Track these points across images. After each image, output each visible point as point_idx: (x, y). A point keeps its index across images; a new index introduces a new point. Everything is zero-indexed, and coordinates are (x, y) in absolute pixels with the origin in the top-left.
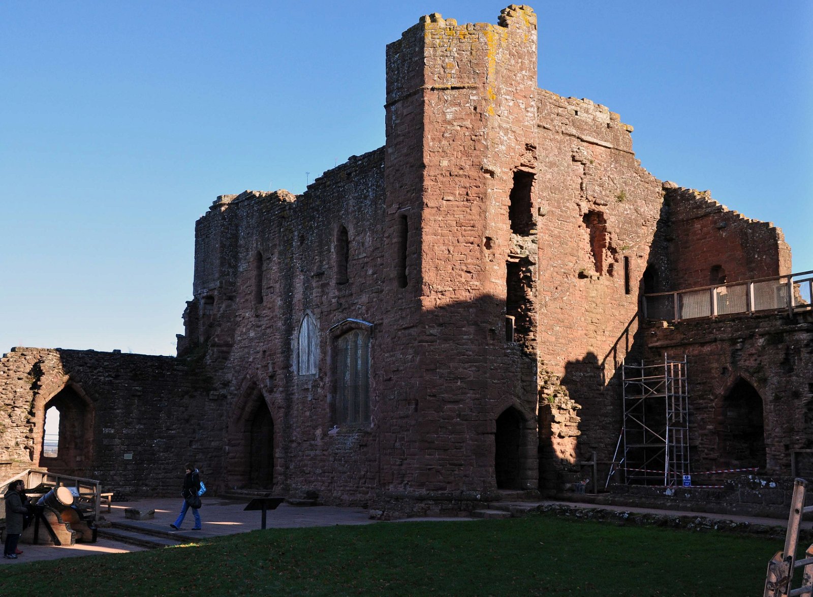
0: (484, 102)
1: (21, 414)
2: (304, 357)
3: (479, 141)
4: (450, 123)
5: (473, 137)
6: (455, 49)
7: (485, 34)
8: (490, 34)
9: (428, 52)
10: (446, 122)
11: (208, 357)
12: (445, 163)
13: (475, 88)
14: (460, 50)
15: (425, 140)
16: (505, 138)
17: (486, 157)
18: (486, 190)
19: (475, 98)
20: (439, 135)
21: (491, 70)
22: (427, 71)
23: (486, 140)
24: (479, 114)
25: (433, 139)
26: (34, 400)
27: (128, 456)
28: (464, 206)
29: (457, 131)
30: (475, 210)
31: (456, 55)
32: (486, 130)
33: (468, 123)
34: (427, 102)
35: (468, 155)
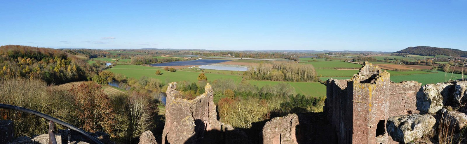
0: (368, 108)
1: (289, 130)
2: (342, 129)
3: (367, 118)
4: (359, 112)
5: (365, 117)
6: (361, 92)
7: (369, 88)
8: (370, 88)
9: (354, 91)
10: (358, 111)
11: (328, 116)
12: (358, 123)
13: (366, 103)
14: (362, 92)
15: (353, 115)
16: (375, 116)
17: (368, 123)
18: (368, 132)
19: (366, 106)
20: (357, 115)
21: (370, 98)
22: (354, 97)
23: (368, 118)
24: (367, 111)
25: (355, 116)
26: (291, 128)
27: (310, 139)
28: (363, 135)
29: (361, 115)
30: (365, 137)
31: (361, 93)
32: (368, 116)
33: (364, 113)
34: (354, 105)
35: (364, 122)
